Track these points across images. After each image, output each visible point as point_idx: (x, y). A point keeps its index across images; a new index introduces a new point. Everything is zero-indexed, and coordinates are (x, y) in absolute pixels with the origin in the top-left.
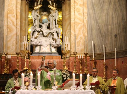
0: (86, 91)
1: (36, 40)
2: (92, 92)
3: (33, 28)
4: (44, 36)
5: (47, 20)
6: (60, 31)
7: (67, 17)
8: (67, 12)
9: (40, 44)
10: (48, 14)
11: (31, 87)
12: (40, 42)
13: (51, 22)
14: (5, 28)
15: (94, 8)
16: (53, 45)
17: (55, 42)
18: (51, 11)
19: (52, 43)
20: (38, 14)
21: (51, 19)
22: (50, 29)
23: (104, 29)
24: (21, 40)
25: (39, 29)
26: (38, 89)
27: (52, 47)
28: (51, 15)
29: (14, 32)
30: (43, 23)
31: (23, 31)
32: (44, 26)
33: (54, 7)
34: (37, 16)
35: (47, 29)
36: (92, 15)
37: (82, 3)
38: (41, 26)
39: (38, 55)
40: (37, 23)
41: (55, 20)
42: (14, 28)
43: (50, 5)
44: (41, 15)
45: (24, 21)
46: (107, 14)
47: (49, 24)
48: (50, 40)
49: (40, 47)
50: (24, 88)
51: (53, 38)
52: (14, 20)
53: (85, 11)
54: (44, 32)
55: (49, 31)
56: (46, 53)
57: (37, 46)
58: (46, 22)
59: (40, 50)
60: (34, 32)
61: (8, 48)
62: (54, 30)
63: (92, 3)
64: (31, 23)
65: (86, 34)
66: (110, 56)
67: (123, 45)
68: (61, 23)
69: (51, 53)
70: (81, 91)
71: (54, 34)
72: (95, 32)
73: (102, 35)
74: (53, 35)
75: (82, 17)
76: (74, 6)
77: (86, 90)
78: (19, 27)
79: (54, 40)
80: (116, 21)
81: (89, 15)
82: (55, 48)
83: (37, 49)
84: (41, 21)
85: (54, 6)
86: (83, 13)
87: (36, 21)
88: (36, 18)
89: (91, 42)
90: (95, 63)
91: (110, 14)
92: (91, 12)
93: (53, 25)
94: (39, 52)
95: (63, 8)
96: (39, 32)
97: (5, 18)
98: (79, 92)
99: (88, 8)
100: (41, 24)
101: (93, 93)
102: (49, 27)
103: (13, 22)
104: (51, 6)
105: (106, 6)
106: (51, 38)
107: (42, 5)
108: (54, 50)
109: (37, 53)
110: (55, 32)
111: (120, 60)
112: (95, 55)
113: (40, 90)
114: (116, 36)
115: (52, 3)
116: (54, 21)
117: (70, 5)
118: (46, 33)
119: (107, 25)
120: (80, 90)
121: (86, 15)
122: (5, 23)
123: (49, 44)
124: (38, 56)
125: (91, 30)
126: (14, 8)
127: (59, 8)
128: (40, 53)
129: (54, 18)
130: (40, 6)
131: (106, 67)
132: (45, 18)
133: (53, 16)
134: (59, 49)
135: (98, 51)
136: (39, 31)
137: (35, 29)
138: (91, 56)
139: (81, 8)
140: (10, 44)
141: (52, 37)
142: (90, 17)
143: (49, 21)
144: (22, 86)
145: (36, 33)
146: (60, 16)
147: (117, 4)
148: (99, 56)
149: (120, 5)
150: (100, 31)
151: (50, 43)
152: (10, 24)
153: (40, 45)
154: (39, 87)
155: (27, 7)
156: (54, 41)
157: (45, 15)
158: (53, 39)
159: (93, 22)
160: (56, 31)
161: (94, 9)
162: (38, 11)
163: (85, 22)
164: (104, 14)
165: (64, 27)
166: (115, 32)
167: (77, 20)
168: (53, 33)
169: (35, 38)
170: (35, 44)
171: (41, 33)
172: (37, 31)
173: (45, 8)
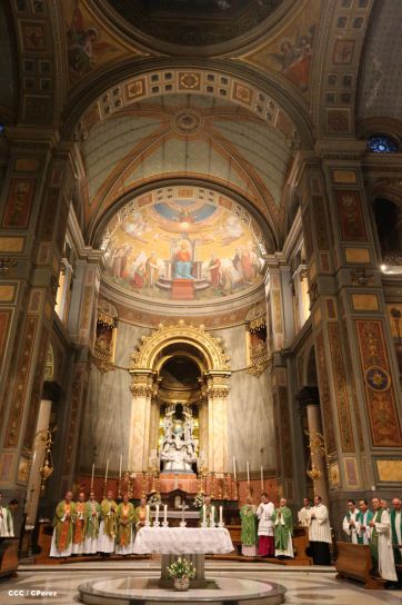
0: (218, 529)
1: (167, 454)
2: (225, 530)
4: (177, 450)
5: (181, 430)
6: (196, 442)
7: (204, 426)
8: (204, 420)
9: (171, 459)
11: (156, 524)
12: (171, 457)
13: (185, 432)
14: (131, 438)
15: (235, 415)
16: (187, 460)
18: (186, 419)
19: (186, 458)
20: (170, 422)
21: (186, 428)
23: (247, 442)
24: (149, 455)
25: (171, 441)
27: (187, 462)
28: (185, 423)
29: (142, 445)
30: (176, 433)
31: (152, 443)
32: (178, 437)
34: (169, 424)
35: (180, 440)
36: (233, 425)
37: (221, 410)
38: (173, 437)
39: (168, 473)
40: (169, 433)
42: (142, 439)
44: (174, 423)
45: (154, 430)
46: (251, 423)
48: (183, 454)
49: (172, 463)
52: (142, 429)
53: (226, 419)
54: (177, 444)
55: (182, 443)
56: (178, 471)
57: (168, 461)
58: (180, 432)
59: (172, 467)
60: (165, 444)
61: (133, 463)
62: (188, 442)
63: (234, 410)
64: (162, 432)
65: (226, 448)
66: (255, 476)
67: (271, 463)
68: (196, 433)
69: (185, 471)
71: (188, 446)
72: (237, 446)
73: (247, 450)
74: (187, 448)
75: (221, 427)
76: (213, 413)
78: (147, 438)
80: (261, 431)
81: (230, 424)
82: (189, 464)
83: (168, 466)
84: (173, 430)
86: (223, 422)
87: (168, 430)
88: (167, 427)
89: (232, 459)
90: (238, 485)
91: (255, 424)
92: (232, 420)
93: (187, 435)
94: (171, 469)
95: (200, 414)
96: (171, 444)
97: (132, 428)
99: (228, 415)
100: (174, 434)
101: (226, 532)
102: (182, 438)
103: (141, 432)
105: (250, 414)
106: (185, 452)
107: (175, 410)
108: (188, 467)
109: (167, 471)
111: (268, 481)
112: (236, 474)
113: (166, 527)
114: (262, 451)
116: (189, 431)
117: (207, 411)
118: (179, 445)
119: (251, 436)
121: (226, 424)
122: (131, 433)
123: (183, 459)
124: (169, 475)
125: (232, 442)
126: (143, 415)
127: (195, 415)
128: (171, 471)
129: (189, 427)
130: (174, 412)
131: (252, 491)
132: (178, 427)
133: (188, 425)
134: (194, 466)
135: (240, 470)
137: (166, 440)
138: (232, 475)
139: (221, 416)
140: (135, 459)
141: (186, 450)
142: (231, 428)
145: (168, 445)
146: (197, 424)
147: (263, 410)
148: (241, 476)
149: (267, 412)
150: (242, 444)
152: (138, 434)
153: (172, 461)
154: (165, 524)
155: (158, 414)
156: (189, 456)
157: (179, 423)
158: (188, 453)
159: (234, 432)
161: (236, 418)
162: (171, 418)
163: (225, 433)
164: (248, 423)
165: (200, 437)
166: (261, 445)
167: (216, 431)
169: (166, 452)
170: (166, 459)
171: (173, 445)
172: (168, 443)
173: (179, 415)
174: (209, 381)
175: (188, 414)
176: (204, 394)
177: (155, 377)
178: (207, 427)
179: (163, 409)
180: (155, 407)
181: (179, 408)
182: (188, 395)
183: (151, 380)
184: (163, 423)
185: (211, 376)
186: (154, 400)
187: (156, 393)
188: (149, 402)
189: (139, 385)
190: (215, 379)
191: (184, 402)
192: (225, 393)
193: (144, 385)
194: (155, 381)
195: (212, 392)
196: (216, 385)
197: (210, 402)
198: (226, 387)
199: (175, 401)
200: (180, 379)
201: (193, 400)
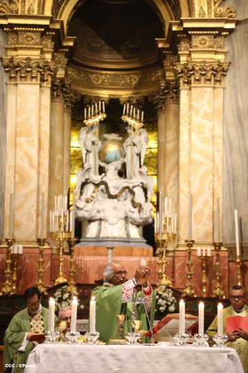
0: (214, 348)
1: (89, 206)
2: (229, 352)
3: (83, 175)
4: (111, 197)
5: (119, 155)
6: (152, 182)
7: (170, 146)
8: (170, 135)
9: (98, 216)
10: (121, 138)
11: (72, 335)
12: (98, 212)
13: (127, 160)
14: (9, 173)
15: (241, 122)
16: (132, 219)
17: (139, 212)
18: (130, 131)
19: (130, 214)
20: (95, 139)
21: (129, 151)
22: (125, 177)
24: (51, 206)
25: (97, 178)
26: (91, 341)
27: (132, 223)
28: (128, 141)
29: (33, 185)
30: (108, 163)
31: (56, 182)
32: (112, 170)
33: (136, 119)
34: (93, 143)
35: (117, 177)
36: (236, 143)
37: (209, 111)
38: (102, 170)
39: (93, 245)
40: (92, 161)
41: (139, 155)
42: (34, 174)
43: (126, 114)
44: (104, 140)
45: (59, 156)
47: (124, 165)
48: (124, 206)
49: (100, 225)
50: (54, 339)
51: (133, 201)
52: (33, 152)
53: (219, 130)
54: (110, 184)
55: (123, 183)
56: (114, 240)
57: (91, 221)
58: (116, 159)
59: (99, 231)
60: (84, 184)
61: (15, 225)
62: (135, 180)
63: (238, 109)
64: (77, 160)
65: (219, 193)
68: (153, 162)
69: (128, 240)
70: (200, 348)
71: (135, 190)
74: (132, 193)
75: (208, 148)
76: (190, 117)
77: (215, 345)
78: (45, 171)
79: (135, 207)
81: (227, 142)
82: (138, 226)
83: (92, 231)
84: (102, 155)
85: (138, 118)
86: (213, 137)
87: (91, 155)
88: (89, 150)
89: (233, 214)
90: (244, 269)
92: (233, 133)
93: (133, 167)
94: (98, 236)
95: (161, 122)
96: (97, 185)
98: (197, 351)
99: (224, 122)
100: (103, 164)
101: (233, 355)
102: (122, 173)
103: (30, 159)
104: (129, 116)
106: (128, 202)
107: (106, 113)
108: (135, 233)
109: (90, 240)
110: (138, 185)
112: (241, 248)
113: (95, 343)
115: (133, 110)
116: (136, 158)
117: (177, 114)
118: (116, 188)
120: (199, 344)
121: (219, 141)
122: (10, 161)
123: (123, 216)
124: (95, 248)
125: (232, 181)
126: (33, 120)
127: (151, 123)
128: (98, 240)
129: (136, 150)
130: (101, 117)
132: (112, 149)
133: (134, 145)
134: (148, 231)
136: (97, 183)
137: (87, 177)
138: (231, 250)
139: (207, 124)
140: (21, 216)
141: (130, 197)
142: (231, 148)
143: (124, 156)
144: (49, 332)
145: (90, 188)
146: (153, 144)
151: (126, 213)
152: (23, 164)
153: (101, 220)
154: (93, 335)
155: (67, 119)
156: (136, 210)
157: (114, 141)
158: (134, 204)
159: (238, 160)
160: (142, 183)
161: (242, 127)
162: (96, 130)
163: (218, 160)
165: (161, 171)
167: (195, 156)
168: (134, 187)
169: (87, 201)
170: (87, 215)
171: (103, 187)
172: (91, 182)
173: (114, 124)
174: (183, 48)
175: (133, 121)
176: (170, 76)
177: (58, 38)
178: (177, 148)
179: (77, 111)
180: (59, 106)
181: (114, 108)
182: (135, 79)
183: (50, 44)
184: (79, 141)
185: (187, 35)
186: (58, 89)
187: (61, 73)
188: (47, 93)
189: (22, 54)
190: (196, 41)
191: (124, 94)
192: (219, 73)
193: (35, 54)
194: (58, 47)
195: (189, 71)
196: (198, 54)
197: (184, 94)
198: (221, 57)
199: (105, 94)
200: (116, 44)
201: (144, 92)
